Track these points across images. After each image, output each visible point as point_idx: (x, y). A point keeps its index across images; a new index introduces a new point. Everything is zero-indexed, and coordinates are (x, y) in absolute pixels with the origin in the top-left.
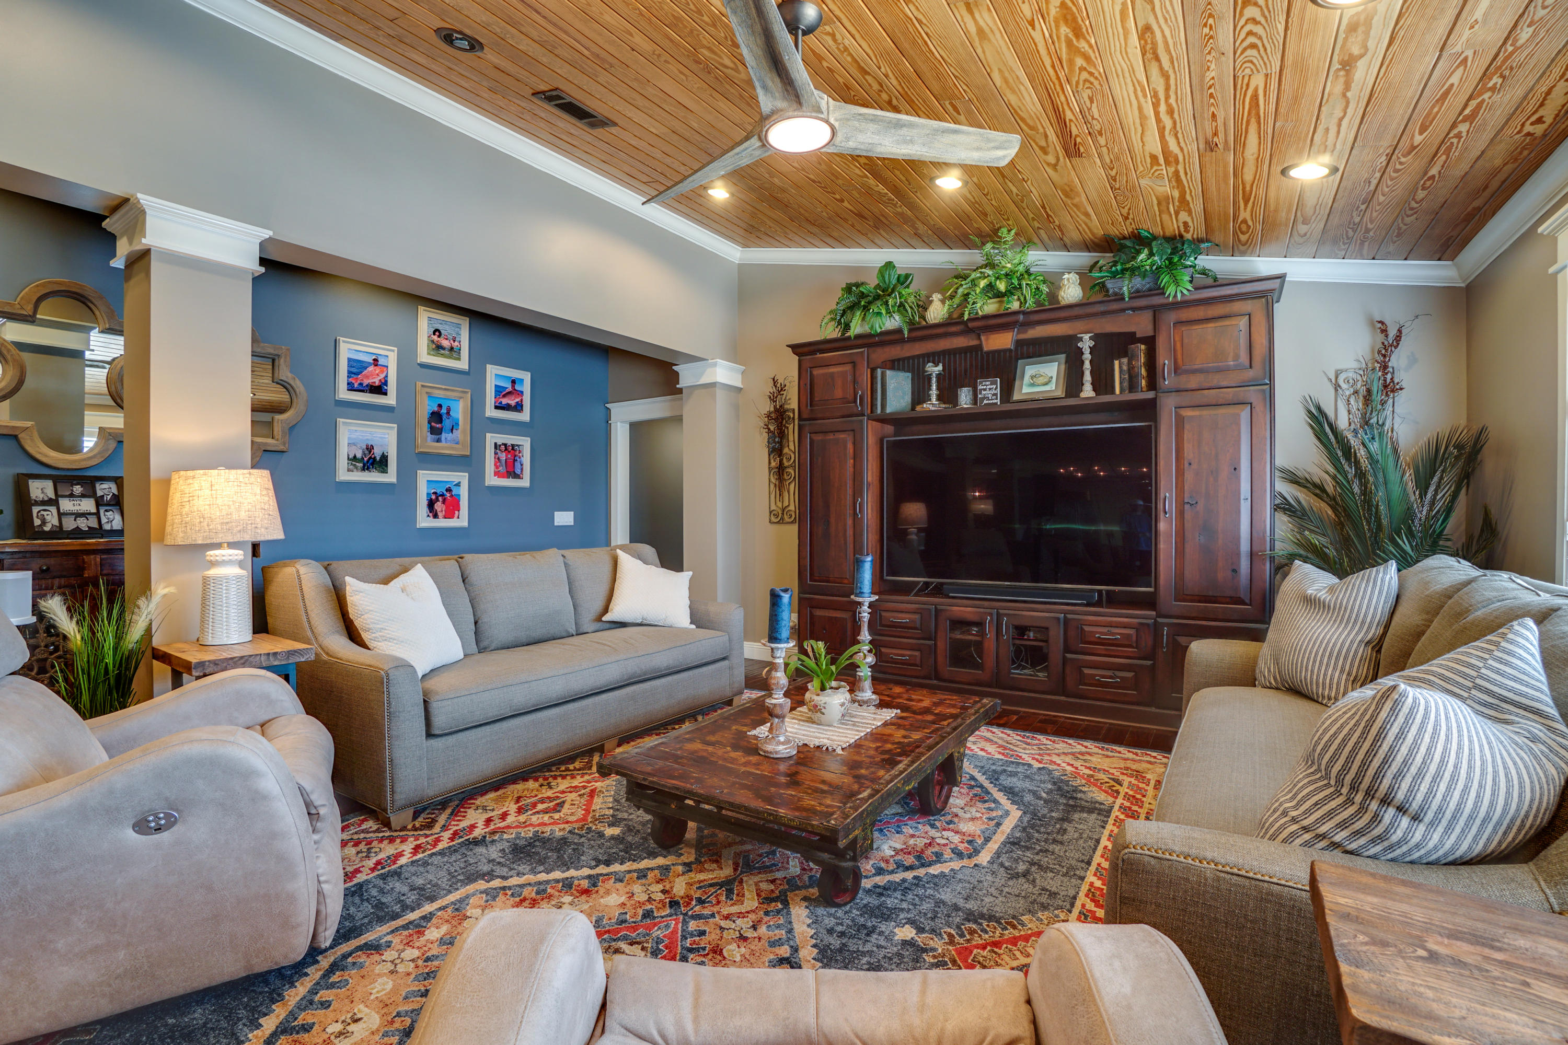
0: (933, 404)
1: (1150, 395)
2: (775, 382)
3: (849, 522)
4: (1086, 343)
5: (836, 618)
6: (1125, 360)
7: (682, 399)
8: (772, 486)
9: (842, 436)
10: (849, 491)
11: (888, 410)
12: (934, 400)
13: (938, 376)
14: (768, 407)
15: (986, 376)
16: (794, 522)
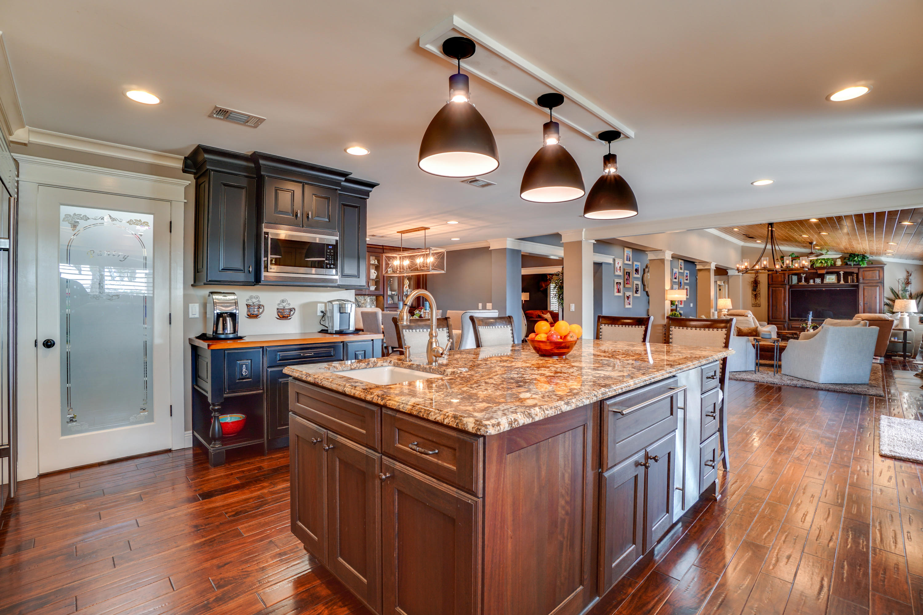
1: (857, 284)
4: (842, 273)
5: (781, 326)
6: (851, 277)
7: (728, 278)
8: (753, 299)
9: (781, 289)
10: (783, 300)
11: (793, 284)
12: (803, 282)
13: (804, 277)
14: (753, 280)
15: (817, 278)
16: (760, 306)
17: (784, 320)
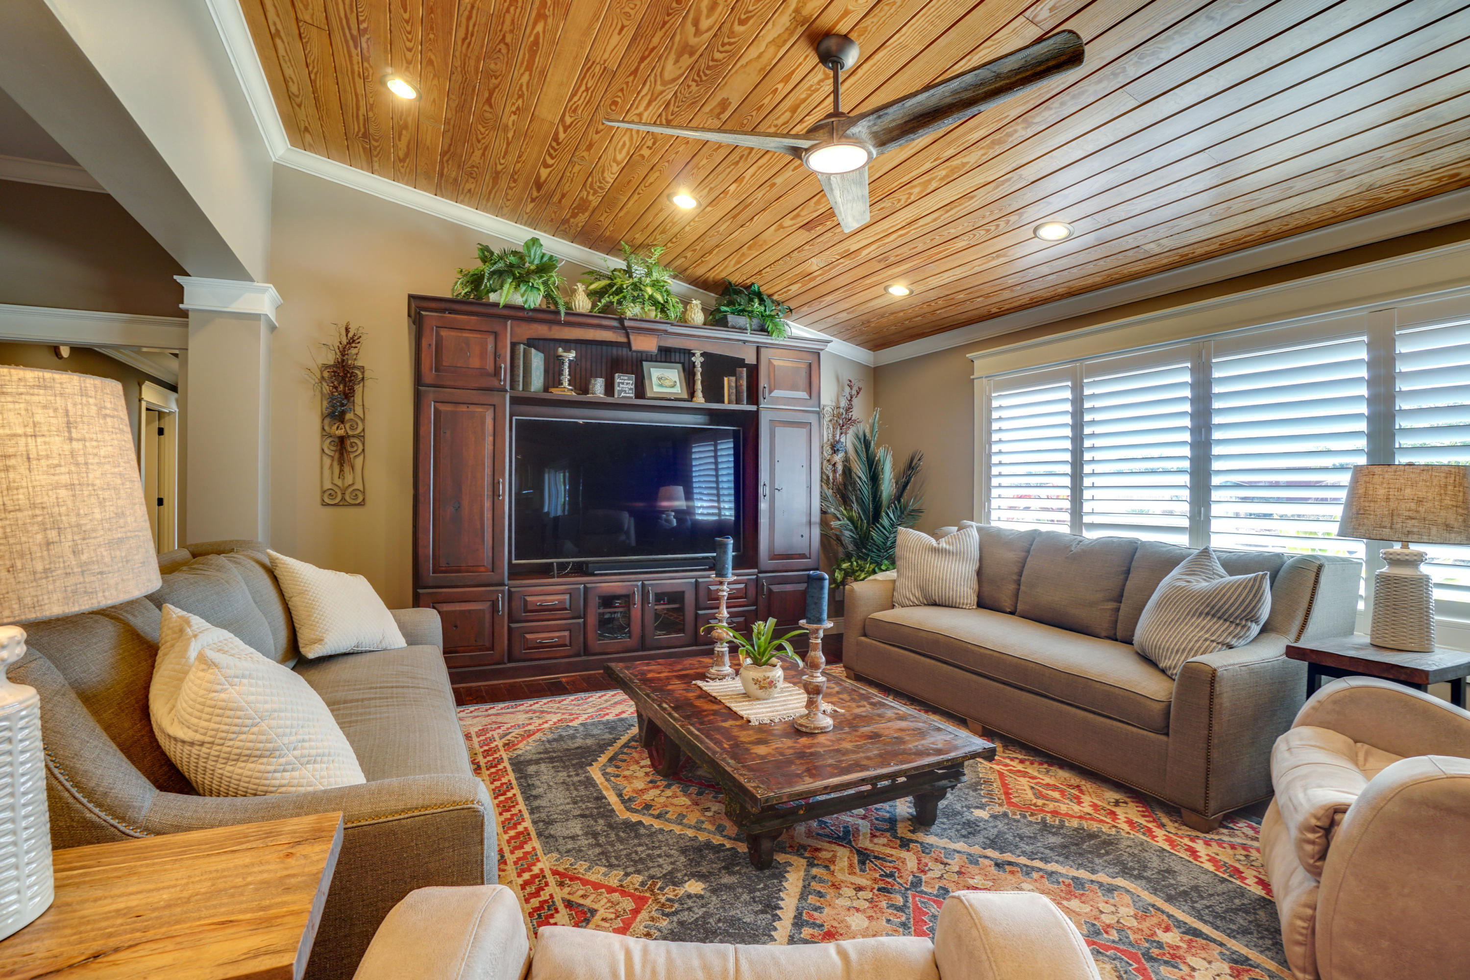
0: (566, 389)
1: (753, 408)
2: (347, 330)
3: (487, 504)
4: (698, 360)
5: (469, 611)
6: (733, 379)
7: (186, 325)
8: (327, 461)
9: (479, 409)
10: (488, 471)
11: (533, 389)
12: (566, 383)
13: (570, 362)
14: (330, 358)
16: (362, 504)
17: (495, 578)
